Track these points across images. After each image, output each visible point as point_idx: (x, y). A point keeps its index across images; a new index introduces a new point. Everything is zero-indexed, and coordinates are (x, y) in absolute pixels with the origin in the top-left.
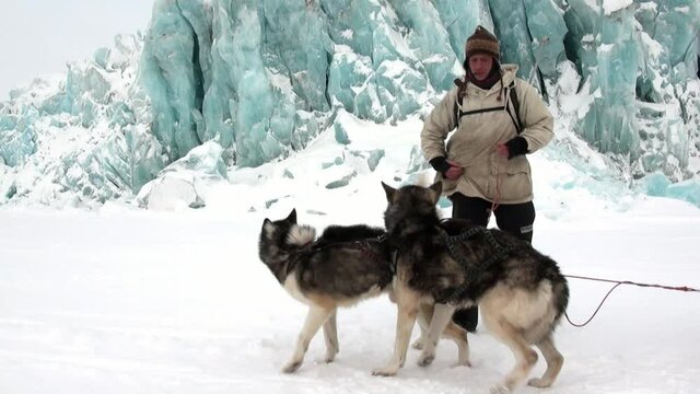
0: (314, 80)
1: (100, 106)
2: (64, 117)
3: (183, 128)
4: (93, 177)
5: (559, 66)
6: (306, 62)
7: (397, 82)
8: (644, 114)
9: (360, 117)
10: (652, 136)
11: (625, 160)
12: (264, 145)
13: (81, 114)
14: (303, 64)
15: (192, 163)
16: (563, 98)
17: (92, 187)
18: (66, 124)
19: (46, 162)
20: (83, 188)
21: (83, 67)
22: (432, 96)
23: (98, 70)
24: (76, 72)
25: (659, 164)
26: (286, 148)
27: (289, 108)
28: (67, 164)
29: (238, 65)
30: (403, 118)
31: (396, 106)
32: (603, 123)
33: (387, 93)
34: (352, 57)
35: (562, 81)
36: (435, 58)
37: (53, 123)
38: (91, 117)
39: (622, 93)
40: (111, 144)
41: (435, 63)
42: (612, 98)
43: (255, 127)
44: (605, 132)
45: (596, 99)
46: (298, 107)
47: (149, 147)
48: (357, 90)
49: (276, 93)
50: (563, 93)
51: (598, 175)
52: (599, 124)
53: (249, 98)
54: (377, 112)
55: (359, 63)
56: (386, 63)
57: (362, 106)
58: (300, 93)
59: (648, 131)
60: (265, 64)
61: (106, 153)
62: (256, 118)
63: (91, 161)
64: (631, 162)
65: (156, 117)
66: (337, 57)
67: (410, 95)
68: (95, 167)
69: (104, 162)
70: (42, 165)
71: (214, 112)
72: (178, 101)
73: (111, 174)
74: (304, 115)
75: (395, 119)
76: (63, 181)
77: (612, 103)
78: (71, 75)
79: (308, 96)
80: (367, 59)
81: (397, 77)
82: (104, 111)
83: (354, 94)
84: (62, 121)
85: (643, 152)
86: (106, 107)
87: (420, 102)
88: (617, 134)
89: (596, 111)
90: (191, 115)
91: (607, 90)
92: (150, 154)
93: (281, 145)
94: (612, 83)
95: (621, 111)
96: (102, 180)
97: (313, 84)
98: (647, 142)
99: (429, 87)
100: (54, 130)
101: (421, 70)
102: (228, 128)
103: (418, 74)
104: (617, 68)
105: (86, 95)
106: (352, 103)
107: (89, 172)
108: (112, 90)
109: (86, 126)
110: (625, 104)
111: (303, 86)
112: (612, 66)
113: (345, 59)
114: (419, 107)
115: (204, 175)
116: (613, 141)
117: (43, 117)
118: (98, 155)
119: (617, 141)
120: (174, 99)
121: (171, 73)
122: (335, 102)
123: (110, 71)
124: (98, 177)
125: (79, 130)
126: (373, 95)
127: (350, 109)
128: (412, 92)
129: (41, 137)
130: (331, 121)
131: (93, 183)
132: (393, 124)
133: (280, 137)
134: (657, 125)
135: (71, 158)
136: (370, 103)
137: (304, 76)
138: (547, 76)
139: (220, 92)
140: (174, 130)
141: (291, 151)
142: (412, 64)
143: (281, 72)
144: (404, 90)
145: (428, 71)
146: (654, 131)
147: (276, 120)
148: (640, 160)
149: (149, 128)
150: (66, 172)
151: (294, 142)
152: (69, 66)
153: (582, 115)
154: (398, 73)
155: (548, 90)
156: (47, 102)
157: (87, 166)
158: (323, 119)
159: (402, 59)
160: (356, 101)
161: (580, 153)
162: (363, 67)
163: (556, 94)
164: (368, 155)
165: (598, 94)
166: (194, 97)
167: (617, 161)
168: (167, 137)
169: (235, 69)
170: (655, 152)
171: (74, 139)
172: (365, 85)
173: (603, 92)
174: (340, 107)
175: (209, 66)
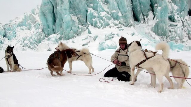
0: (83, 17)
1: (33, 24)
2: (24, 27)
3: (50, 30)
4: (31, 43)
5: (148, 13)
6: (81, 13)
7: (104, 18)
8: (171, 25)
9: (95, 27)
10: (173, 31)
11: (165, 38)
12: (70, 34)
13: (28, 26)
14: (80, 13)
15: (49, 39)
16: (149, 21)
17: (31, 46)
18: (24, 29)
19: (19, 39)
20: (28, 46)
21: (29, 14)
22: (113, 21)
23: (32, 14)
24: (27, 15)
25: (174, 39)
26: (76, 35)
27: (76, 25)
28: (24, 40)
29: (63, 14)
30: (105, 27)
31: (103, 24)
32: (159, 28)
33: (101, 20)
34: (93, 11)
35: (149, 17)
36: (114, 11)
37: (21, 29)
38: (31, 27)
39: (164, 20)
40: (35, 34)
41: (114, 13)
42: (161, 21)
43: (68, 30)
44: (159, 30)
45: (157, 21)
46: (79, 24)
47: (42, 35)
48: (94, 20)
49: (73, 20)
50: (149, 20)
51: (156, 42)
52: (158, 28)
53: (66, 22)
54: (99, 25)
55: (94, 13)
56: (101, 13)
57: (95, 24)
58: (79, 21)
59: (172, 30)
60: (70, 13)
61: (34, 37)
62: (68, 27)
63: (30, 39)
64: (166, 38)
65: (44, 27)
66: (89, 11)
67: (107, 21)
68: (31, 41)
69: (34, 39)
70: (17, 40)
71: (58, 26)
72: (49, 23)
73: (35, 42)
74: (80, 26)
75: (103, 28)
76: (23, 44)
77: (161, 22)
78: (25, 16)
79: (82, 22)
80: (97, 12)
81: (104, 16)
82: (34, 26)
83: (93, 21)
84: (23, 28)
85: (170, 36)
86: (34, 24)
87: (109, 23)
88: (163, 31)
89: (157, 25)
90: (53, 27)
91: (160, 19)
92: (42, 37)
93: (74, 34)
94: (161, 17)
95: (164, 25)
96: (33, 44)
97: (83, 18)
98: (171, 33)
99: (112, 19)
100: (21, 31)
101: (110, 14)
102: (62, 30)
103: (109, 16)
104: (163, 13)
105: (29, 21)
106: (93, 23)
107: (30, 42)
108: (36, 20)
109: (29, 30)
110: (165, 23)
111: (80, 19)
112: (161, 13)
113: (91, 12)
114: (109, 24)
115: (51, 42)
116: (161, 33)
117: (18, 27)
118: (32, 37)
119: (163, 33)
120: (48, 23)
121: (47, 16)
122: (88, 23)
123: (35, 15)
124: (32, 43)
125: (27, 30)
126: (98, 21)
127: (92, 25)
128: (107, 20)
129: (17, 33)
130: (87, 28)
131: (31, 45)
132: (103, 29)
133: (74, 32)
134: (174, 29)
135: (25, 38)
136: (97, 23)
137: (81, 16)
138: (145, 16)
139: (60, 21)
140: (48, 31)
141: (77, 36)
142: (108, 13)
143: (74, 15)
144: (106, 20)
145: (112, 15)
146: (173, 30)
147: (73, 28)
148: (169, 38)
149: (42, 30)
150: (24, 42)
151: (78, 34)
152: (25, 14)
153: (153, 26)
154: (104, 15)
155: (145, 19)
156: (19, 23)
157: (29, 40)
158: (85, 28)
159: (105, 11)
160: (94, 23)
161: (152, 36)
162: (95, 14)
163: (147, 20)
164: (93, 37)
165: (158, 20)
166: (53, 22)
167: (162, 38)
168: (46, 32)
169: (62, 14)
170: (173, 36)
171: (26, 33)
172: (96, 19)
173: (159, 19)
174: (89, 24)
175: (57, 14)
